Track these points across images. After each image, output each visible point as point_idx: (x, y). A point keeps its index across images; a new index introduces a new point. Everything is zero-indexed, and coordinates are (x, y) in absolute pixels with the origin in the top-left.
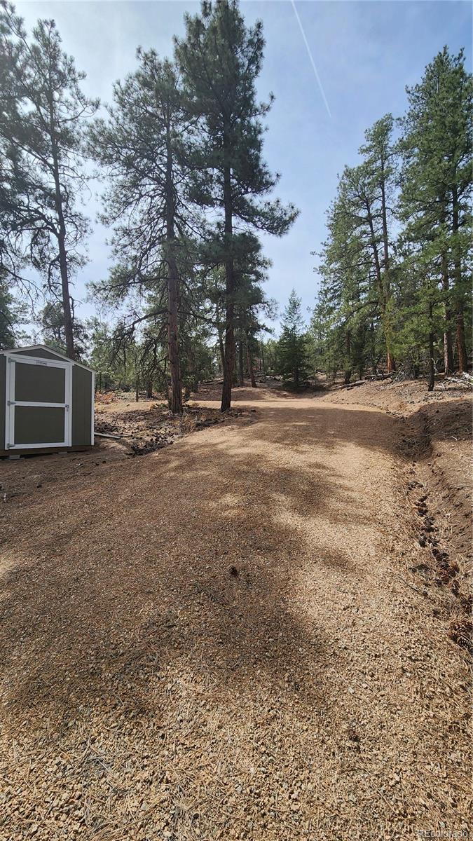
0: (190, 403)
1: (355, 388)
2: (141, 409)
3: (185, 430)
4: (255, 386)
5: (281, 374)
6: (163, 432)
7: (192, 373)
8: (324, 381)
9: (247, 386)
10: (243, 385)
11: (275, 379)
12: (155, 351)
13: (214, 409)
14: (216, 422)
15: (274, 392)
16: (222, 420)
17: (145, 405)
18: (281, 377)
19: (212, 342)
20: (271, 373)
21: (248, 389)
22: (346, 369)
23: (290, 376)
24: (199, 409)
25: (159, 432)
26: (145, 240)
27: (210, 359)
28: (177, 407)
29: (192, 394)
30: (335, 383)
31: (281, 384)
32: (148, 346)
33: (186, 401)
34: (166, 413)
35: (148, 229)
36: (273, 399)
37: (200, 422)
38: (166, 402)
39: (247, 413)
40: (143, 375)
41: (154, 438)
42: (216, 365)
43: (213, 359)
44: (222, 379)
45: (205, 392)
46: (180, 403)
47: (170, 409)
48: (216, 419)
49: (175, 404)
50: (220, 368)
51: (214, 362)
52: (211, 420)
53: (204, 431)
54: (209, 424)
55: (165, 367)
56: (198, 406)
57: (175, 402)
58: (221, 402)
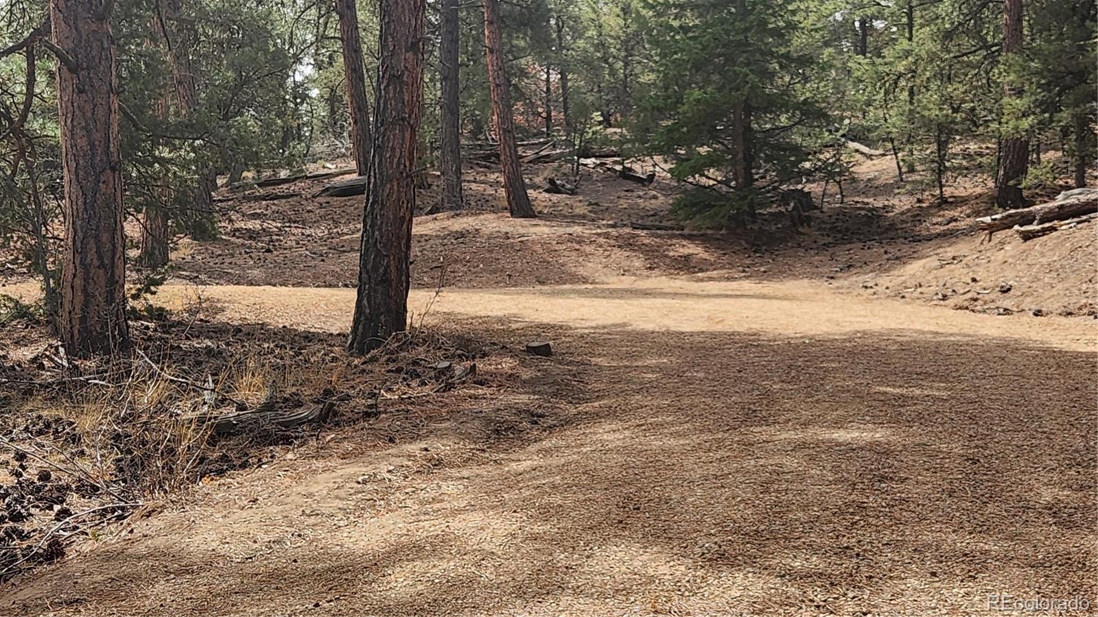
0: (174, 295)
1: (1065, 226)
4: (521, 208)
5: (666, 150)
7: (187, 130)
8: (887, 189)
9: (483, 205)
10: (457, 202)
11: (627, 174)
13: (309, 337)
14: (328, 418)
15: (628, 244)
16: (361, 403)
18: (661, 167)
20: (607, 141)
21: (492, 224)
22: (1007, 128)
23: (712, 161)
24: (220, 331)
27: (282, 64)
28: (94, 322)
29: (184, 248)
30: (943, 203)
31: (661, 202)
33: (150, 285)
34: (25, 354)
36: (627, 282)
37: (230, 412)
38: (30, 291)
39: (507, 364)
42: (314, 93)
43: (298, 60)
44: (345, 170)
45: (252, 235)
46: (110, 299)
47: (55, 333)
48: (327, 393)
49: (86, 305)
50: (333, 112)
51: (299, 78)
52: (299, 404)
53: (259, 473)
54: (287, 425)
55: (30, 94)
56: (222, 318)
57: (85, 290)
58: (353, 294)
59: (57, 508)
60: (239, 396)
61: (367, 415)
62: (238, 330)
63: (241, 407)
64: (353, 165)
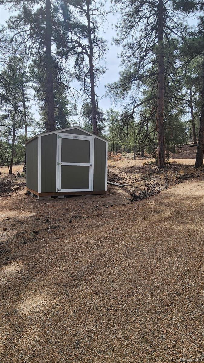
0: (171, 161)
2: (137, 165)
3: (169, 182)
6: (152, 183)
7: (173, 140)
12: (147, 126)
13: (189, 166)
14: (192, 177)
16: (197, 175)
17: (140, 162)
19: (186, 118)
24: (177, 165)
25: (149, 183)
26: (142, 50)
27: (184, 130)
28: (162, 164)
32: (142, 123)
33: (168, 159)
34: (154, 168)
35: (145, 41)
37: (179, 176)
38: (154, 160)
40: (139, 142)
41: (146, 188)
42: (188, 133)
43: (186, 129)
44: (192, 143)
45: (180, 152)
46: (164, 162)
47: (157, 165)
48: (192, 173)
49: (161, 162)
50: (190, 136)
51: (186, 132)
52: (188, 175)
53: (184, 184)
54: (187, 177)
55: (154, 137)
56: (177, 163)
57: (161, 160)
58: (195, 160)
59: (159, 187)
60: (180, 174)
61: (198, 177)
62: (179, 165)
63: (181, 175)
64: (193, 142)
